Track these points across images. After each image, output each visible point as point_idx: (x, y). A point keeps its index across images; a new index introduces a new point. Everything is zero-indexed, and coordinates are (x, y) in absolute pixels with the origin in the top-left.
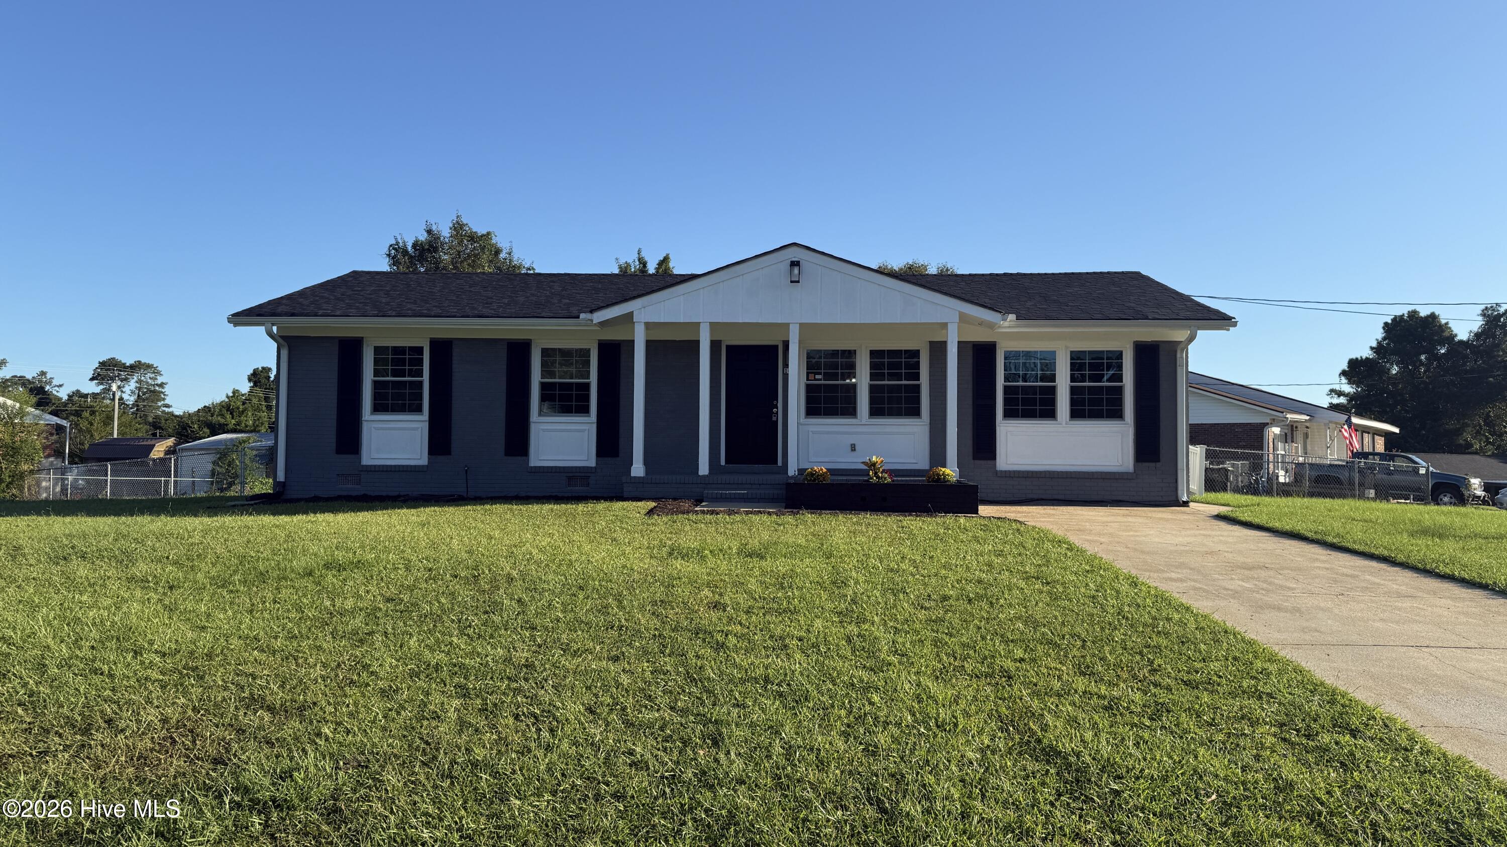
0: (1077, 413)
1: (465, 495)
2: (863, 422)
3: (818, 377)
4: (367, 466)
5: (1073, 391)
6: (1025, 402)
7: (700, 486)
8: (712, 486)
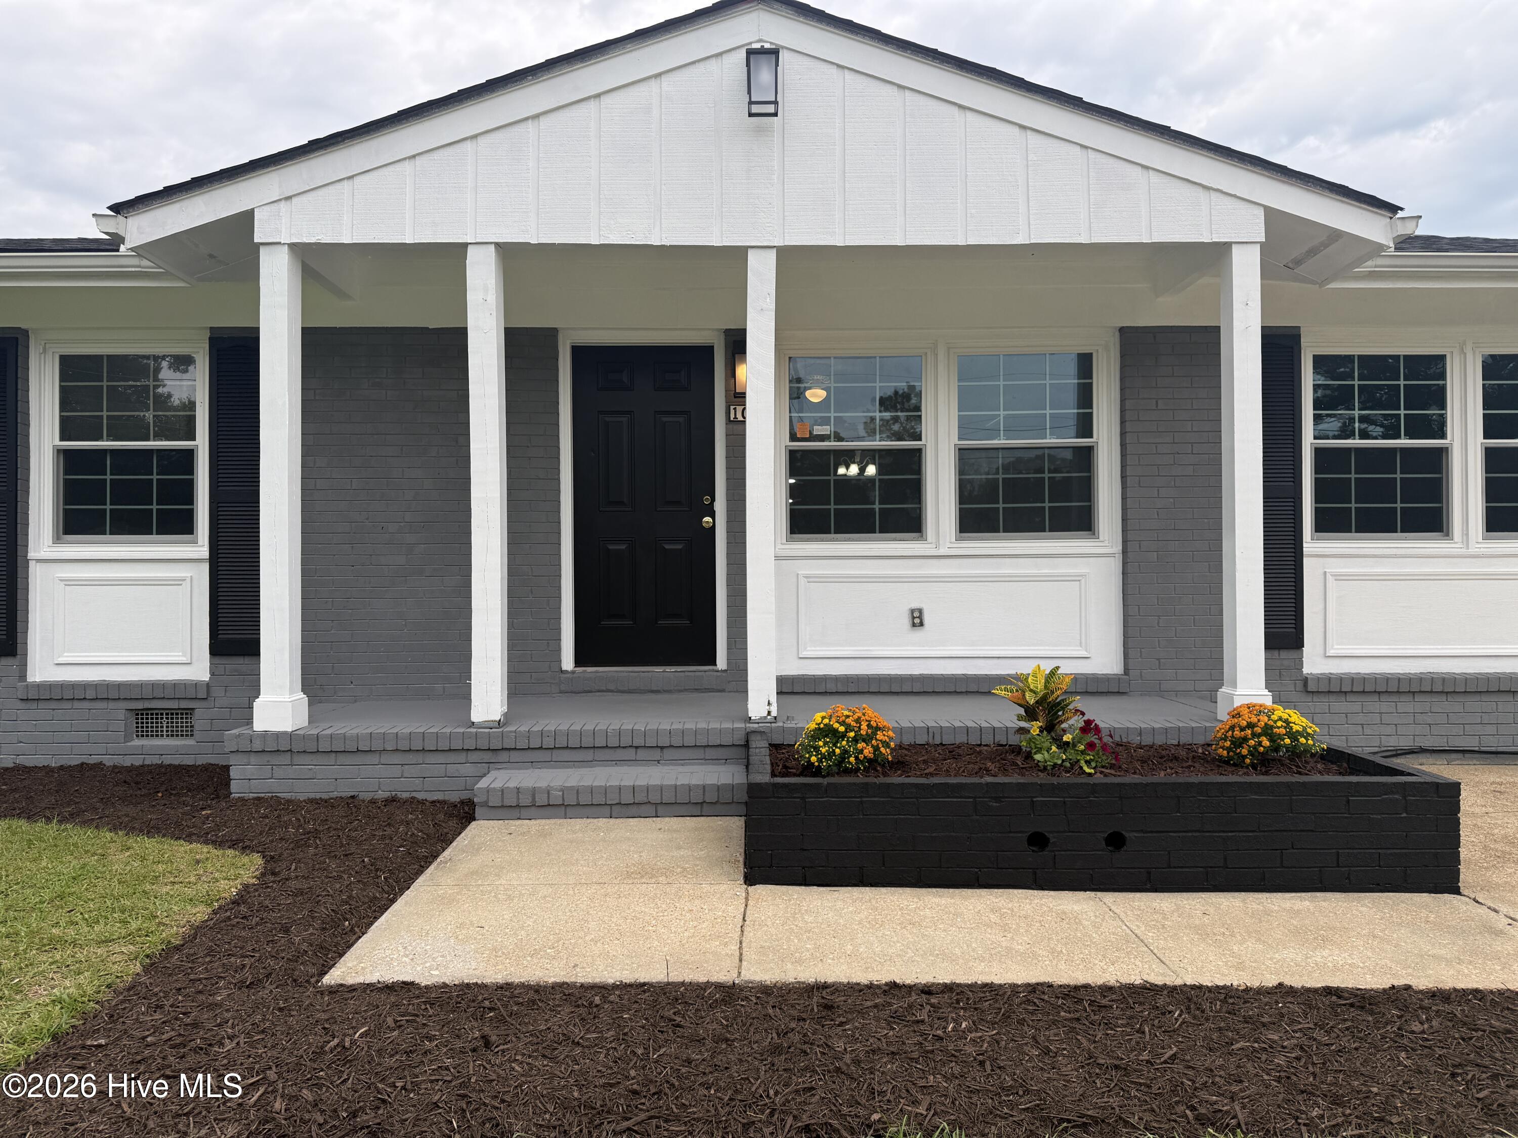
2: (944, 550)
3: (818, 430)
5: (1494, 460)
6: (1366, 489)
7: (474, 756)
8: (515, 756)
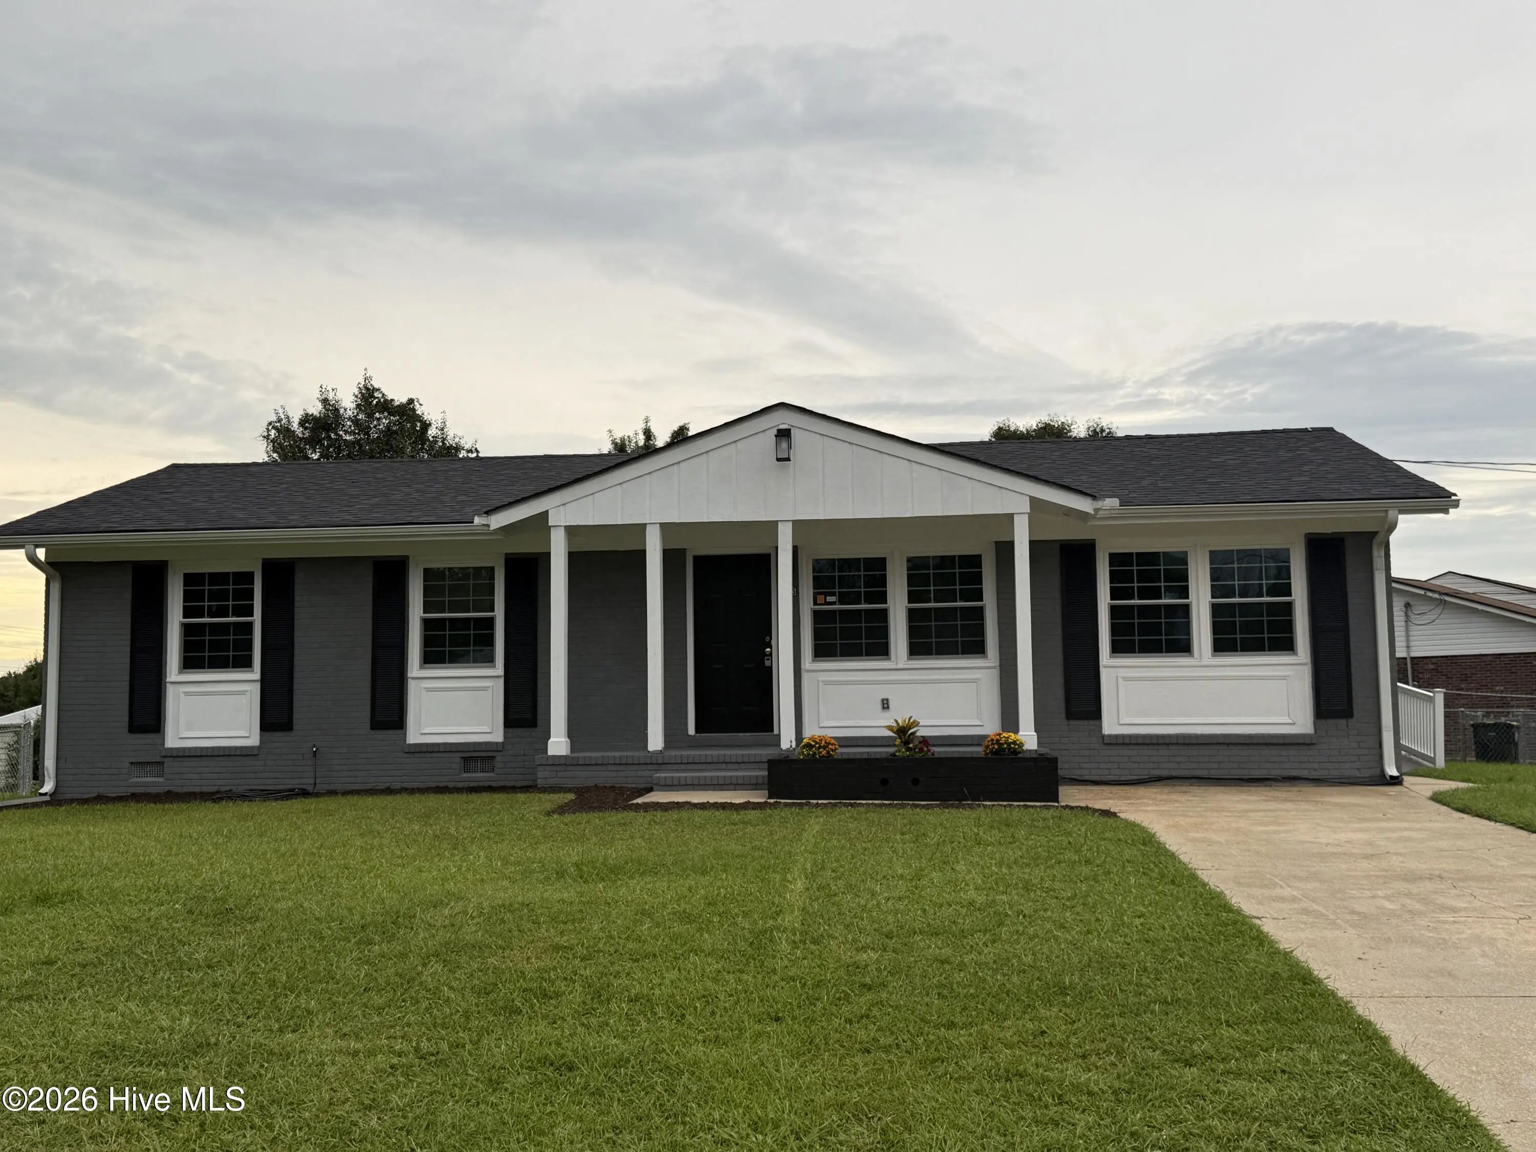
0: (1222, 645)
1: (310, 789)
2: (901, 666)
3: (829, 599)
4: (172, 749)
5: (1216, 610)
6: (1146, 629)
7: (651, 767)
8: (669, 767)
